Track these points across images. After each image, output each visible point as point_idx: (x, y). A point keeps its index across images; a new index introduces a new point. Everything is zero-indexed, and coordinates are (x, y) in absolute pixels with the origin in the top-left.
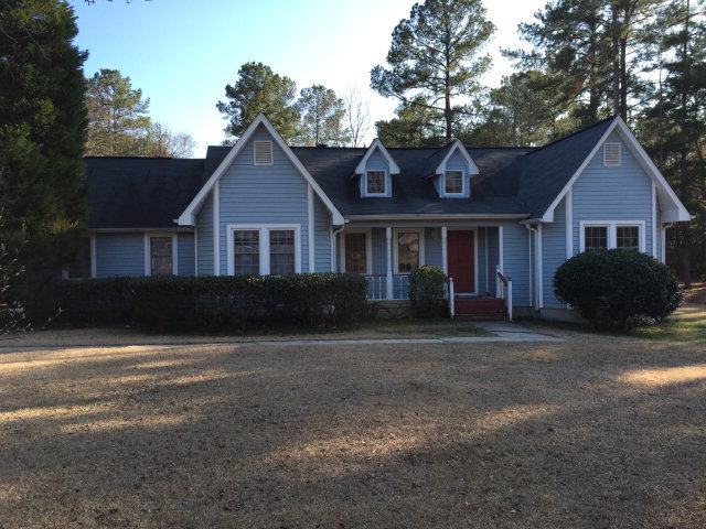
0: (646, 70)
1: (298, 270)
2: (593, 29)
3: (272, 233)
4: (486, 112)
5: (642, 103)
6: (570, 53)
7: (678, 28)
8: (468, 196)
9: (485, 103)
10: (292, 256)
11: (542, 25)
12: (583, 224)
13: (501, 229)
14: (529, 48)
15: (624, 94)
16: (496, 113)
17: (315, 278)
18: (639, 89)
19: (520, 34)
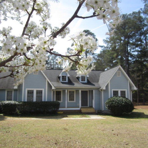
0: (133, 52)
1: (43, 100)
2: (121, 41)
3: (37, 91)
4: (96, 59)
5: (132, 59)
6: (115, 47)
7: (139, 43)
8: (87, 82)
9: (96, 57)
10: (42, 97)
11: (109, 40)
12: (113, 90)
13: (94, 91)
14: (106, 45)
15: (128, 57)
16: (99, 60)
17: (47, 102)
18: (132, 56)
19: (103, 42)
